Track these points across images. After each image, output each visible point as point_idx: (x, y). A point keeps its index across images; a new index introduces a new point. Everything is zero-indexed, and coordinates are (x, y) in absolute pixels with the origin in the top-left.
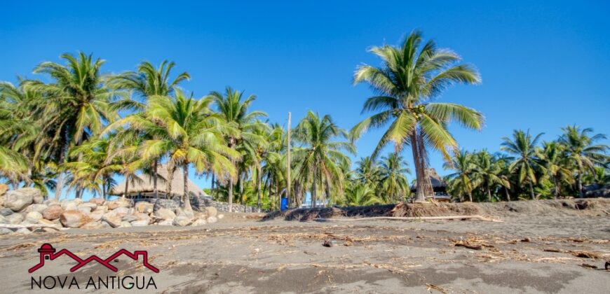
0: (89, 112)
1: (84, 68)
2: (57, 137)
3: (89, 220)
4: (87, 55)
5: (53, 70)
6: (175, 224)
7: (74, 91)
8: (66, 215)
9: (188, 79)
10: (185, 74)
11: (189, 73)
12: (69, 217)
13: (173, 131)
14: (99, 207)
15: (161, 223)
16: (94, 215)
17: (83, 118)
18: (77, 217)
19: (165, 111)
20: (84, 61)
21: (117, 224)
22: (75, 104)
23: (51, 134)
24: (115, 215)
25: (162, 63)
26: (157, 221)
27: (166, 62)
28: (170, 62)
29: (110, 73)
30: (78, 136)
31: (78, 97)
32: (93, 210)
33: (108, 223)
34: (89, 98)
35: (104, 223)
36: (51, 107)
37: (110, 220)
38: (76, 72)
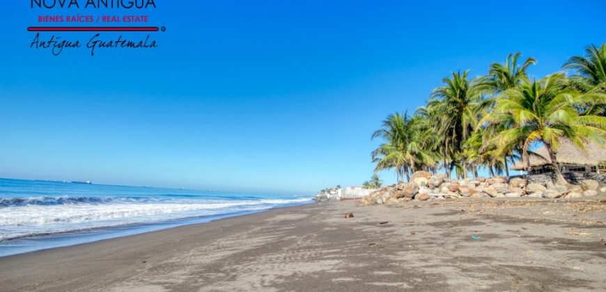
0: (467, 114)
1: (457, 84)
2: (454, 135)
3: (474, 192)
4: (456, 73)
5: (440, 93)
6: (544, 197)
7: (455, 103)
8: (460, 189)
9: (534, 63)
10: (530, 59)
11: (534, 58)
12: (463, 190)
13: (520, 120)
14: (481, 183)
15: (531, 195)
16: (478, 189)
17: (465, 120)
18: (467, 190)
19: (513, 103)
20: (456, 79)
21: (494, 195)
22: (457, 111)
23: (451, 134)
24: (493, 188)
25: (507, 58)
26: (527, 193)
27: (510, 56)
28: (514, 54)
29: (475, 77)
30: (464, 132)
31: (458, 105)
32: (477, 185)
33: (488, 194)
34: (466, 103)
35: (485, 194)
36: (444, 118)
37: (489, 192)
38: (453, 88)
